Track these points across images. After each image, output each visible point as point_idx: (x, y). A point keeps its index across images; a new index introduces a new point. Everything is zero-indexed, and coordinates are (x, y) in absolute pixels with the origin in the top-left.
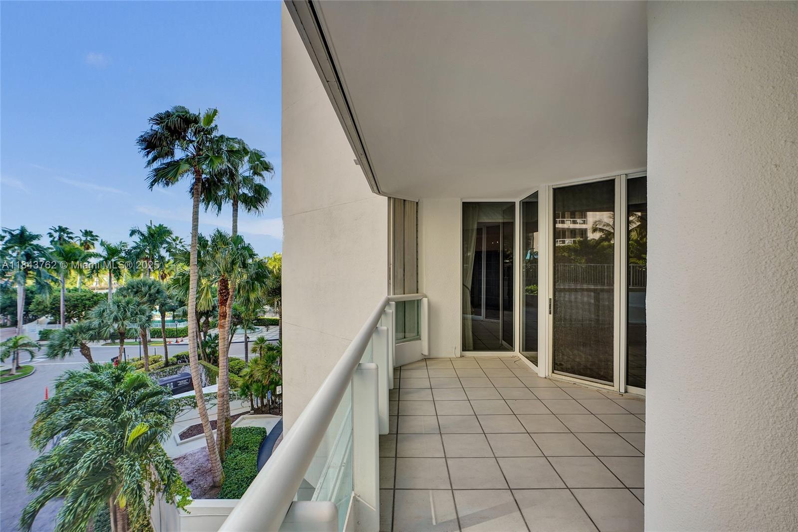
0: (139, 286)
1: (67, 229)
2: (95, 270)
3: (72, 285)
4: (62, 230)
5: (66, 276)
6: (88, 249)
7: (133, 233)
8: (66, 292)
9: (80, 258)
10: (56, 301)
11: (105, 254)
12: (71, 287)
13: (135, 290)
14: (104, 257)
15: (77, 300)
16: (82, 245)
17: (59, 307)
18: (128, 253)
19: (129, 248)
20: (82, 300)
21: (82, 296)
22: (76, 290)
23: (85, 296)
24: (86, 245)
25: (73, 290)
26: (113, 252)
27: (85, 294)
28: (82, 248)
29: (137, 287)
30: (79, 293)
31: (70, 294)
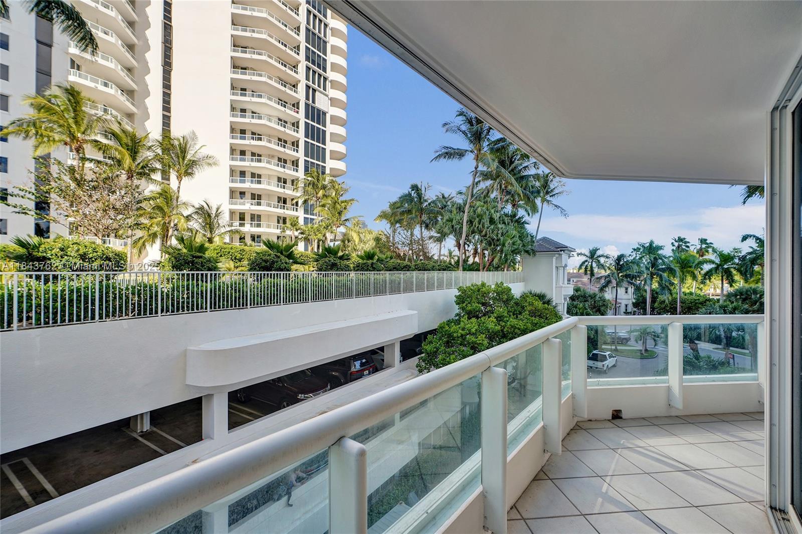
0: (749, 293)
1: (685, 239)
2: (708, 275)
3: (689, 289)
4: (680, 240)
5: (682, 281)
6: (702, 256)
7: (744, 238)
8: (682, 295)
9: (694, 265)
10: (674, 301)
11: (718, 261)
12: (688, 291)
13: (744, 297)
14: (716, 264)
15: (691, 303)
16: (698, 252)
17: (676, 308)
18: (743, 258)
19: (743, 253)
20: (696, 303)
21: (696, 300)
22: (691, 294)
23: (699, 299)
24: (701, 252)
25: (688, 293)
26: (726, 258)
27: (698, 298)
28: (698, 256)
29: (747, 294)
30: (694, 297)
31: (686, 297)
